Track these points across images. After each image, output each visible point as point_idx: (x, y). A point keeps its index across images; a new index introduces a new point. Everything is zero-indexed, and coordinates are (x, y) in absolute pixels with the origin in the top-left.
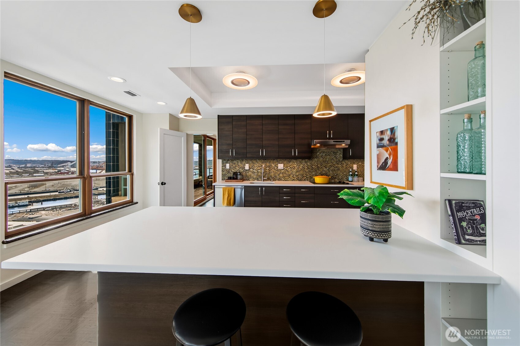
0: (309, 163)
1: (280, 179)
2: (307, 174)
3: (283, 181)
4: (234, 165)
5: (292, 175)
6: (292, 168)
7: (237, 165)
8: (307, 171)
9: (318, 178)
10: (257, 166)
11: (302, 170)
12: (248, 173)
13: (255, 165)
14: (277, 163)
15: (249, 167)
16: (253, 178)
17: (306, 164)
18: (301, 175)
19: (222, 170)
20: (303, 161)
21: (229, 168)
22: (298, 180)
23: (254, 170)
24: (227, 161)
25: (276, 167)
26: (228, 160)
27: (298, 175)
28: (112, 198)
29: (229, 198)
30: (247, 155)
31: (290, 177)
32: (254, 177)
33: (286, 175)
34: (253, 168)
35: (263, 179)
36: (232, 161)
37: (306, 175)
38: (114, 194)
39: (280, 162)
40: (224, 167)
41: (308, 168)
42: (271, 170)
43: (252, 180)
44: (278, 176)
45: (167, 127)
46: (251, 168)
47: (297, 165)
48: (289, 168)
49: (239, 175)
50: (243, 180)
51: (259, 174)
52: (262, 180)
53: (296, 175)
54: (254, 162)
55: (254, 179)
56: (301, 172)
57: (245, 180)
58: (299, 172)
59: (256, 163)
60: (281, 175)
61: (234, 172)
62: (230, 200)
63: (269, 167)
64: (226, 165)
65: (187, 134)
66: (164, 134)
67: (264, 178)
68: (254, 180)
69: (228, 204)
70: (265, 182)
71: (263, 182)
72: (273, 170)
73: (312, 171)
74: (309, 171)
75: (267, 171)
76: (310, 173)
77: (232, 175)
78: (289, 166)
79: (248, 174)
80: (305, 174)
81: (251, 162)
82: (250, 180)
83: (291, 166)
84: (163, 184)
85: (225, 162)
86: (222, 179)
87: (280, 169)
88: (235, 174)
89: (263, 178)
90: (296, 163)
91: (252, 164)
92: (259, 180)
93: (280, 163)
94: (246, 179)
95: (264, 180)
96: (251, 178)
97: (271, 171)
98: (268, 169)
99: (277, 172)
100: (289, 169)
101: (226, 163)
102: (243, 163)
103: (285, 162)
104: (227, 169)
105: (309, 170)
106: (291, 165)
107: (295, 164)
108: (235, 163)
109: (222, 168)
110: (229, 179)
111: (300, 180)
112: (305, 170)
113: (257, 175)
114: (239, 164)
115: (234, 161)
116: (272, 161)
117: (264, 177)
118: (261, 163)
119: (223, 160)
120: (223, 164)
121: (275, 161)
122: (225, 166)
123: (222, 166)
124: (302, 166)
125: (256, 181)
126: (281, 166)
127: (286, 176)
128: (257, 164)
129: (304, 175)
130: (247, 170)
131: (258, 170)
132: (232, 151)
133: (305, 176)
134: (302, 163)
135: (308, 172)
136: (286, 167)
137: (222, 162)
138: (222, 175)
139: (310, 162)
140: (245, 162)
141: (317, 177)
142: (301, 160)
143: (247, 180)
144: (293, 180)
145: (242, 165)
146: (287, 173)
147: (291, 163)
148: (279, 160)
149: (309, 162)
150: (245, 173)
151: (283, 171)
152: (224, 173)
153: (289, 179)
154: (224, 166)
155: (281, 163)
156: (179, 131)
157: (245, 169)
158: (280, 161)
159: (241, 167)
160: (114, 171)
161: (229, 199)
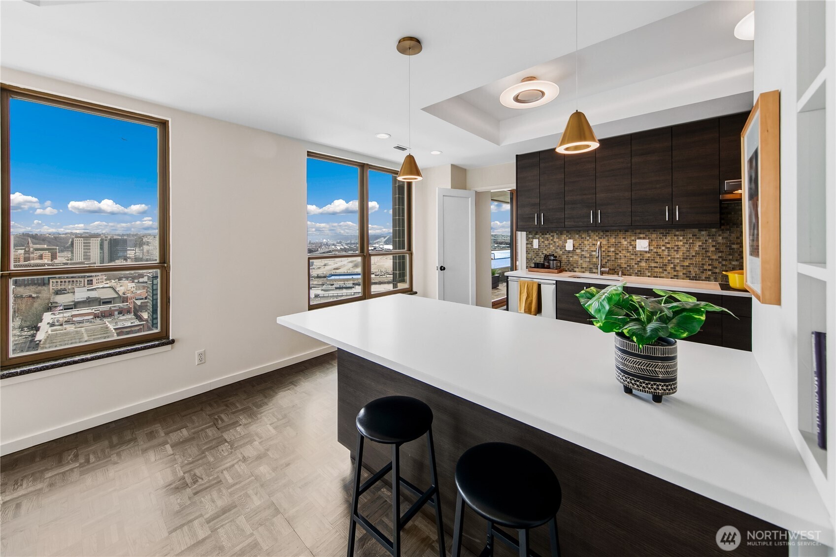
0: (721, 238)
1: (640, 274)
2: (716, 264)
3: (649, 276)
4: (546, 242)
5: (672, 266)
6: (673, 248)
7: (552, 242)
8: (714, 257)
9: (736, 275)
10: (589, 244)
11: (699, 254)
12: (571, 257)
13: (586, 242)
14: (633, 238)
15: (574, 246)
16: (581, 268)
17: (710, 241)
18: (696, 267)
19: (527, 251)
20: (703, 233)
21: (537, 247)
22: (686, 277)
23: (583, 251)
24: (535, 234)
25: (631, 248)
26: (537, 232)
27: (687, 266)
28: (398, 284)
29: (529, 299)
30: (566, 223)
31: (666, 270)
32: (583, 266)
33: (655, 265)
34: (581, 249)
35: (601, 271)
36: (542, 234)
37: (710, 267)
38: (400, 279)
39: (642, 236)
40: (529, 246)
41: (718, 250)
42: (620, 252)
43: (579, 272)
44: (636, 266)
45: (448, 185)
46: (577, 249)
47: (687, 243)
48: (663, 248)
49: (553, 260)
50: (560, 270)
51: (594, 260)
52: (598, 273)
53: (683, 266)
54: (583, 236)
55: (583, 270)
56: (698, 259)
57: (566, 271)
58: (691, 259)
59: (588, 238)
60: (643, 264)
61: (546, 255)
62: (531, 303)
63: (616, 245)
64: (532, 242)
65: (476, 192)
66: (443, 196)
67: (603, 269)
68: (584, 272)
69: (527, 310)
70: (605, 276)
71: (599, 276)
72: (624, 252)
73: (731, 257)
74: (719, 257)
75: (610, 254)
76: (724, 263)
77: (540, 260)
78: (663, 246)
79: (571, 259)
80: (709, 265)
81: (577, 236)
82: (575, 271)
83: (668, 246)
84: (442, 269)
85: (530, 236)
86: (527, 266)
87: (641, 251)
88: (546, 257)
89: (601, 269)
90: (681, 238)
91: (579, 241)
92: (594, 273)
93: (640, 238)
94: (569, 269)
95: (602, 273)
96: (577, 268)
97: (621, 254)
98: (612, 249)
99: (633, 257)
100: (663, 250)
101: (533, 238)
102: (563, 238)
103: (654, 236)
104: (535, 249)
105: (720, 254)
106: (669, 243)
107: (680, 241)
108: (547, 238)
109: (526, 247)
110: (536, 267)
111: (694, 277)
112: (709, 254)
113: (590, 262)
114: (556, 240)
115: (546, 234)
116: (621, 235)
117: (602, 267)
118: (597, 238)
119: (528, 233)
120: (527, 240)
121: (628, 234)
122: (531, 244)
123: (527, 244)
124: (700, 243)
125: (587, 274)
126: (642, 245)
127: (657, 267)
128: (590, 240)
129: (705, 267)
130: (569, 252)
131: (592, 251)
132: (539, 216)
133: (709, 270)
134: (698, 238)
135: (716, 260)
136: (656, 248)
137: (526, 236)
138: (527, 259)
139: (726, 235)
140: (567, 236)
141: (735, 273)
142: (696, 230)
143: (571, 271)
144: (676, 277)
145: (561, 242)
146: (658, 259)
147: (669, 238)
148: (638, 231)
149: (719, 236)
150: (567, 256)
151: (649, 255)
152: (530, 255)
153: (663, 275)
154: (529, 243)
155: (644, 238)
156: (466, 189)
157: (566, 250)
158: (640, 233)
159: (558, 246)
160: (399, 249)
161: (528, 302)
